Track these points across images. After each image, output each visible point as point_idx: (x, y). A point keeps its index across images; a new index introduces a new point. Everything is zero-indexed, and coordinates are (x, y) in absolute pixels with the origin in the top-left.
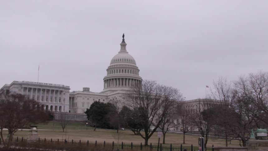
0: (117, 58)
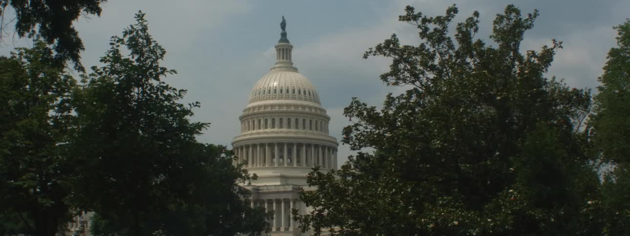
0: (266, 86)
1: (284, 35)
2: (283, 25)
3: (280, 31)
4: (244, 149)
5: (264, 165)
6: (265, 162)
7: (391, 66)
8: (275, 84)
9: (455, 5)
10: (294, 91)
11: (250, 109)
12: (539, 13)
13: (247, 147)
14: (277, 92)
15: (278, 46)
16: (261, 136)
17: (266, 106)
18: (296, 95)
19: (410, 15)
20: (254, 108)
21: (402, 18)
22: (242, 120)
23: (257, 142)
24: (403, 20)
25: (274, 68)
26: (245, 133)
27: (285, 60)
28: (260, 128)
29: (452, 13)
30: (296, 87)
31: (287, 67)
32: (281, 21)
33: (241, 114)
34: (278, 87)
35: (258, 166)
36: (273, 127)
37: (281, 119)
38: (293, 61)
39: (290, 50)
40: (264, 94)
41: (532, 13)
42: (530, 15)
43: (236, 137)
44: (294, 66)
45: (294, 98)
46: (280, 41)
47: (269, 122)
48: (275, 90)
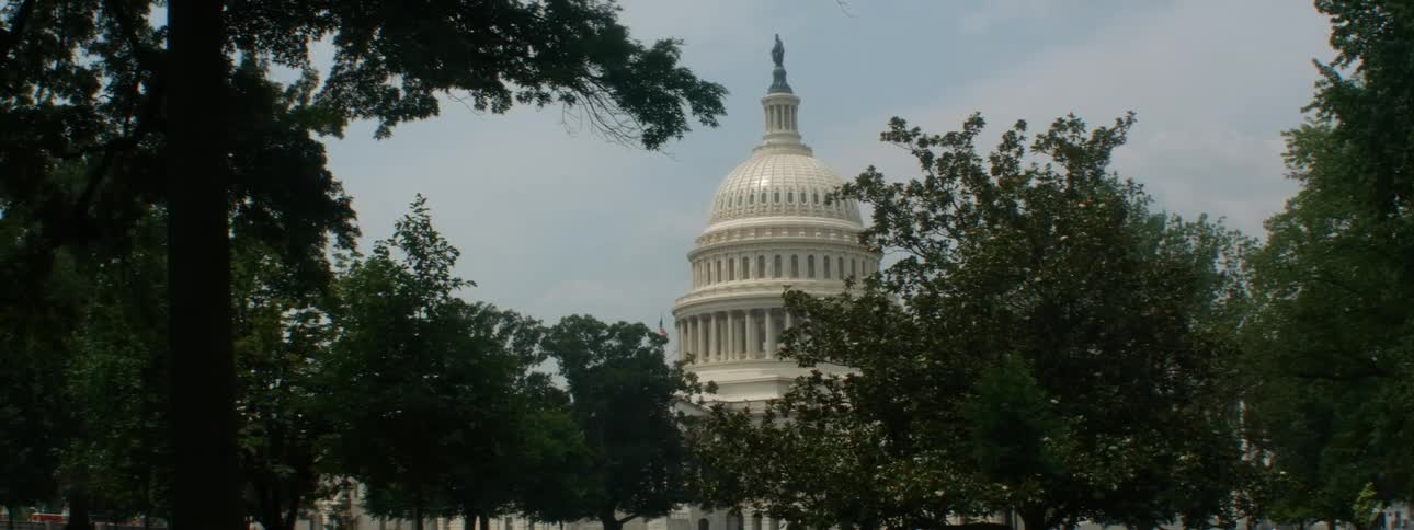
0: (744, 187)
1: (780, 76)
2: (778, 54)
3: (772, 66)
4: (700, 323)
5: (743, 357)
6: (744, 350)
7: (874, 217)
8: (765, 182)
9: (979, 113)
10: (803, 196)
11: (710, 236)
12: (1136, 117)
13: (706, 319)
14: (769, 199)
15: (768, 100)
16: (735, 294)
17: (744, 231)
18: (807, 206)
19: (898, 132)
20: (719, 234)
21: (886, 137)
22: (695, 260)
23: (727, 308)
24: (889, 140)
25: (760, 148)
26: (702, 288)
27: (783, 131)
28: (732, 278)
29: (975, 127)
30: (807, 188)
31: (787, 145)
32: (772, 44)
33: (693, 247)
34: (769, 189)
35: (730, 359)
36: (761, 275)
37: (778, 258)
38: (801, 131)
39: (794, 109)
40: (740, 203)
41: (1125, 120)
42: (1120, 121)
43: (682, 298)
44: (802, 142)
45: (806, 211)
46: (772, 87)
47: (752, 264)
48: (764, 196)
